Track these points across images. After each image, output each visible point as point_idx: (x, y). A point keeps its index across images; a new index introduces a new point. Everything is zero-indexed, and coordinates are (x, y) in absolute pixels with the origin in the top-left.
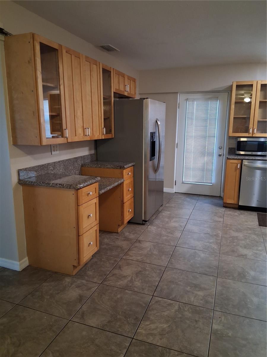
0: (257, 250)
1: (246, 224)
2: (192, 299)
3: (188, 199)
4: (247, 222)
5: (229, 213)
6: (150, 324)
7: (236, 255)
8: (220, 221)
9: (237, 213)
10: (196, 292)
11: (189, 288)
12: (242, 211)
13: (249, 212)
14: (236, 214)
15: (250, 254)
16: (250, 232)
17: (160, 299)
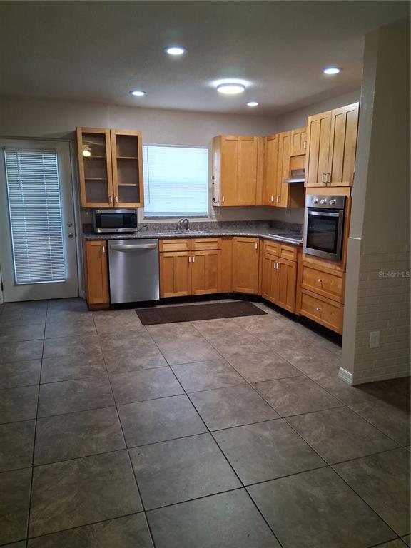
0: (151, 356)
1: (127, 328)
2: (94, 446)
3: (32, 310)
4: (127, 324)
5: (100, 317)
6: (45, 508)
7: (129, 369)
8: (92, 332)
9: (110, 315)
10: (96, 436)
11: (83, 434)
12: (116, 312)
13: (125, 311)
14: (110, 317)
15: (146, 363)
16: (135, 336)
17: (46, 467)
